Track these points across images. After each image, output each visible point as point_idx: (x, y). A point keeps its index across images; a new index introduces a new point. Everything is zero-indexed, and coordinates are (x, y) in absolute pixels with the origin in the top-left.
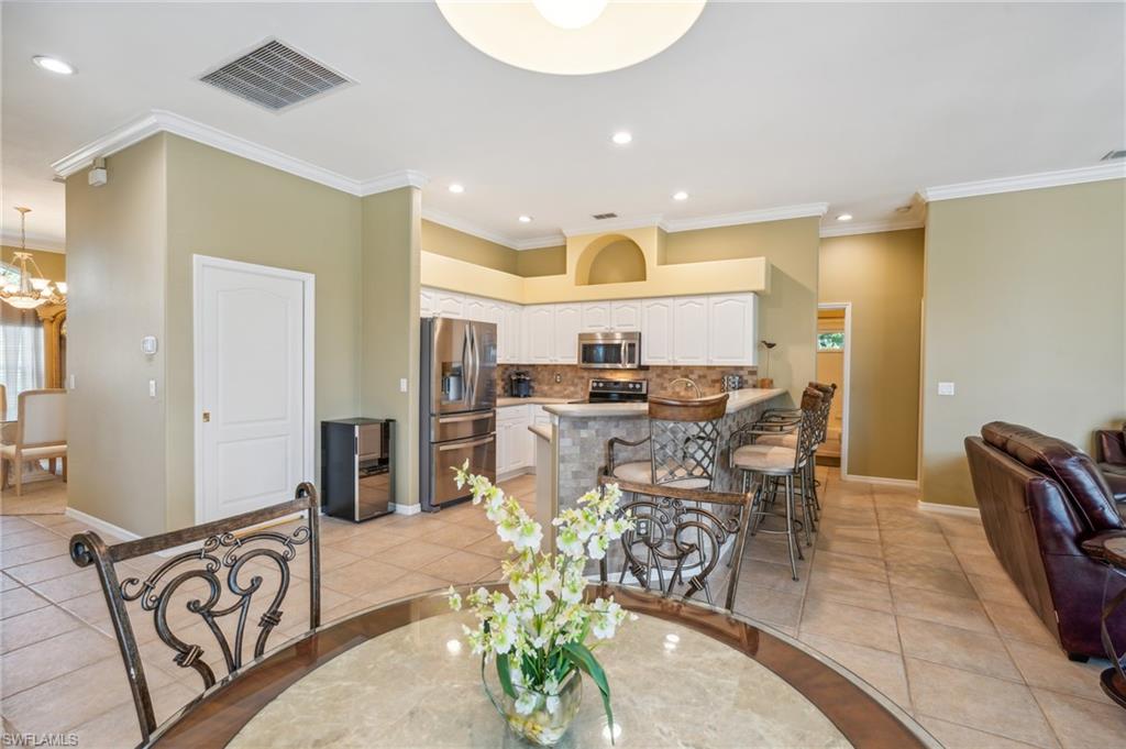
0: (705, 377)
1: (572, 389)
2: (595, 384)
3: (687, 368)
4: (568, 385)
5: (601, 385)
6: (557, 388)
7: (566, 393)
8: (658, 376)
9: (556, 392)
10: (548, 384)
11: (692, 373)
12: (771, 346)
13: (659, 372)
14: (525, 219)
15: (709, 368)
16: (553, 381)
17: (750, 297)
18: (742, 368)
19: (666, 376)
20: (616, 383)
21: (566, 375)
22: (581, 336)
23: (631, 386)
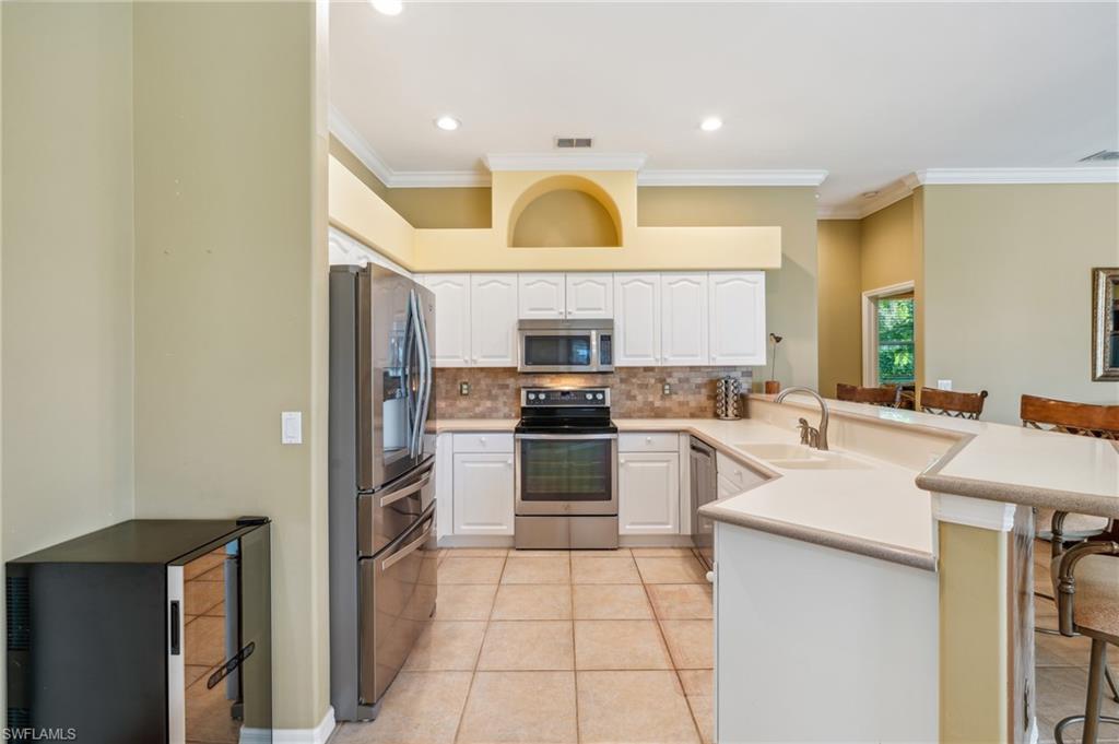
0: (687, 380)
1: (488, 404)
2: (532, 397)
3: (663, 369)
4: (481, 398)
5: (542, 397)
6: (463, 403)
7: (478, 410)
8: (622, 381)
9: (461, 410)
10: (446, 398)
11: (670, 376)
12: (778, 340)
13: (624, 376)
14: (447, 124)
15: (692, 368)
16: (455, 393)
17: (762, 276)
18: (734, 368)
19: (634, 380)
20: (564, 393)
21: (477, 383)
22: (523, 324)
23: (590, 397)
